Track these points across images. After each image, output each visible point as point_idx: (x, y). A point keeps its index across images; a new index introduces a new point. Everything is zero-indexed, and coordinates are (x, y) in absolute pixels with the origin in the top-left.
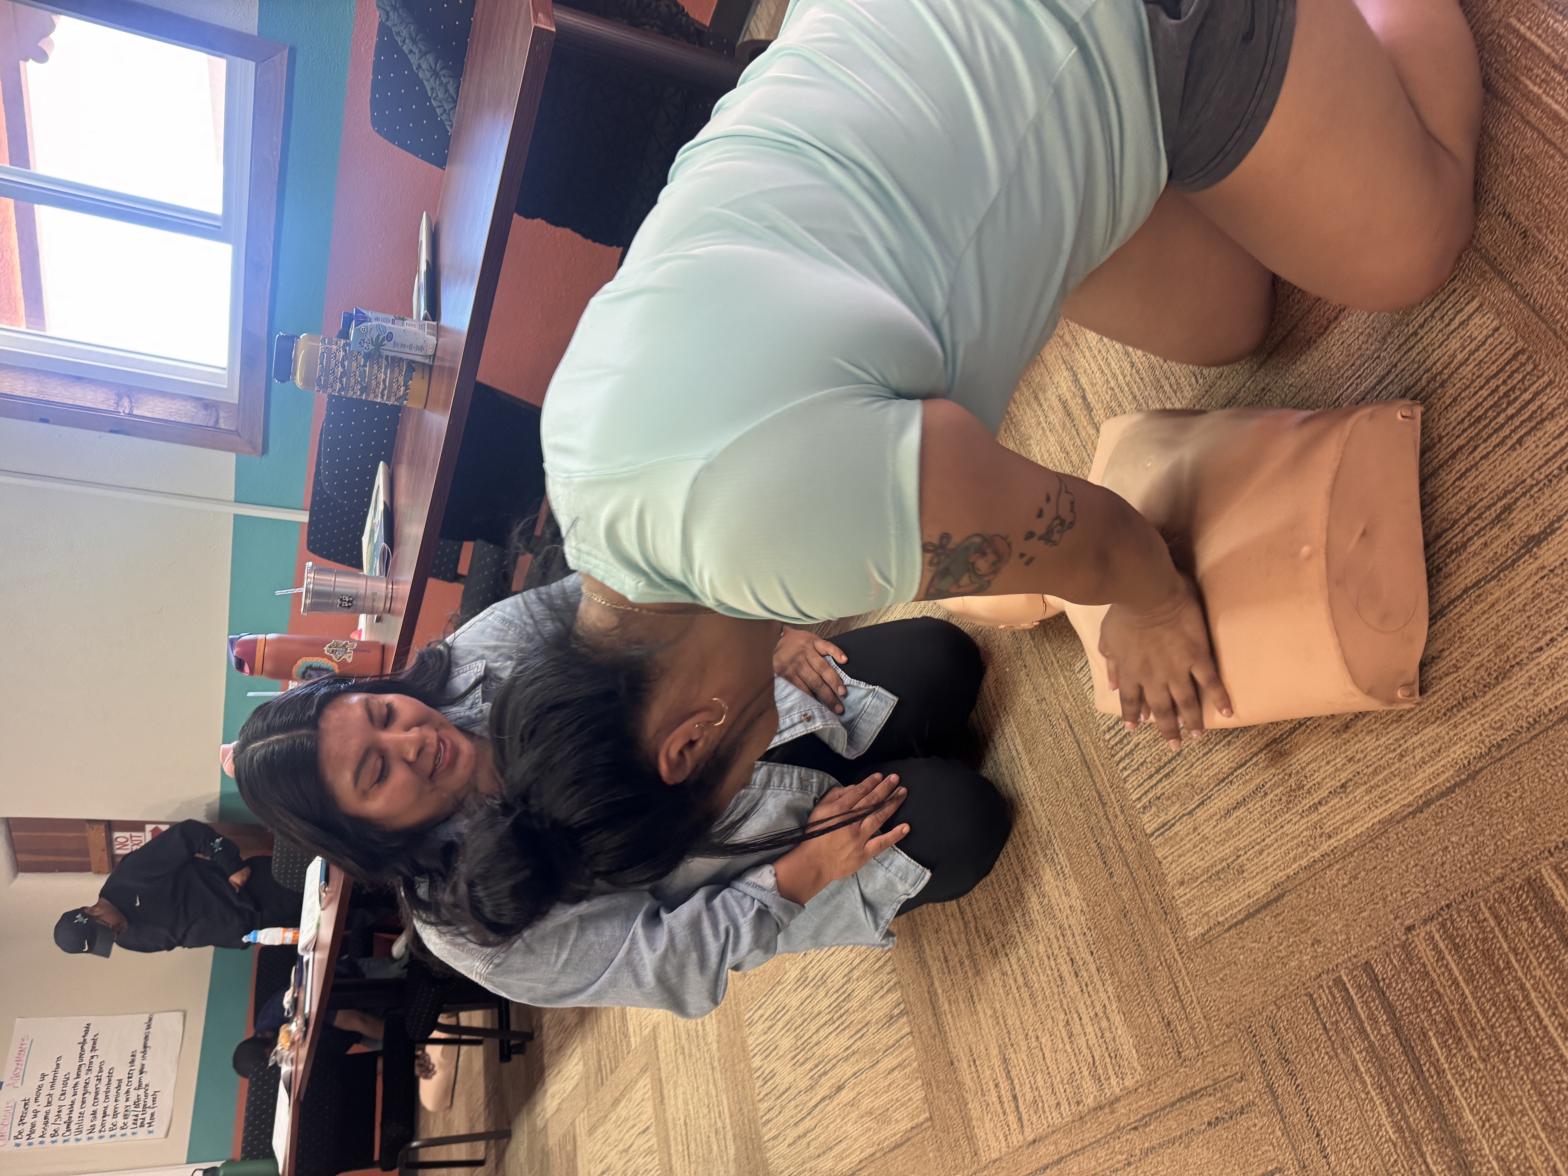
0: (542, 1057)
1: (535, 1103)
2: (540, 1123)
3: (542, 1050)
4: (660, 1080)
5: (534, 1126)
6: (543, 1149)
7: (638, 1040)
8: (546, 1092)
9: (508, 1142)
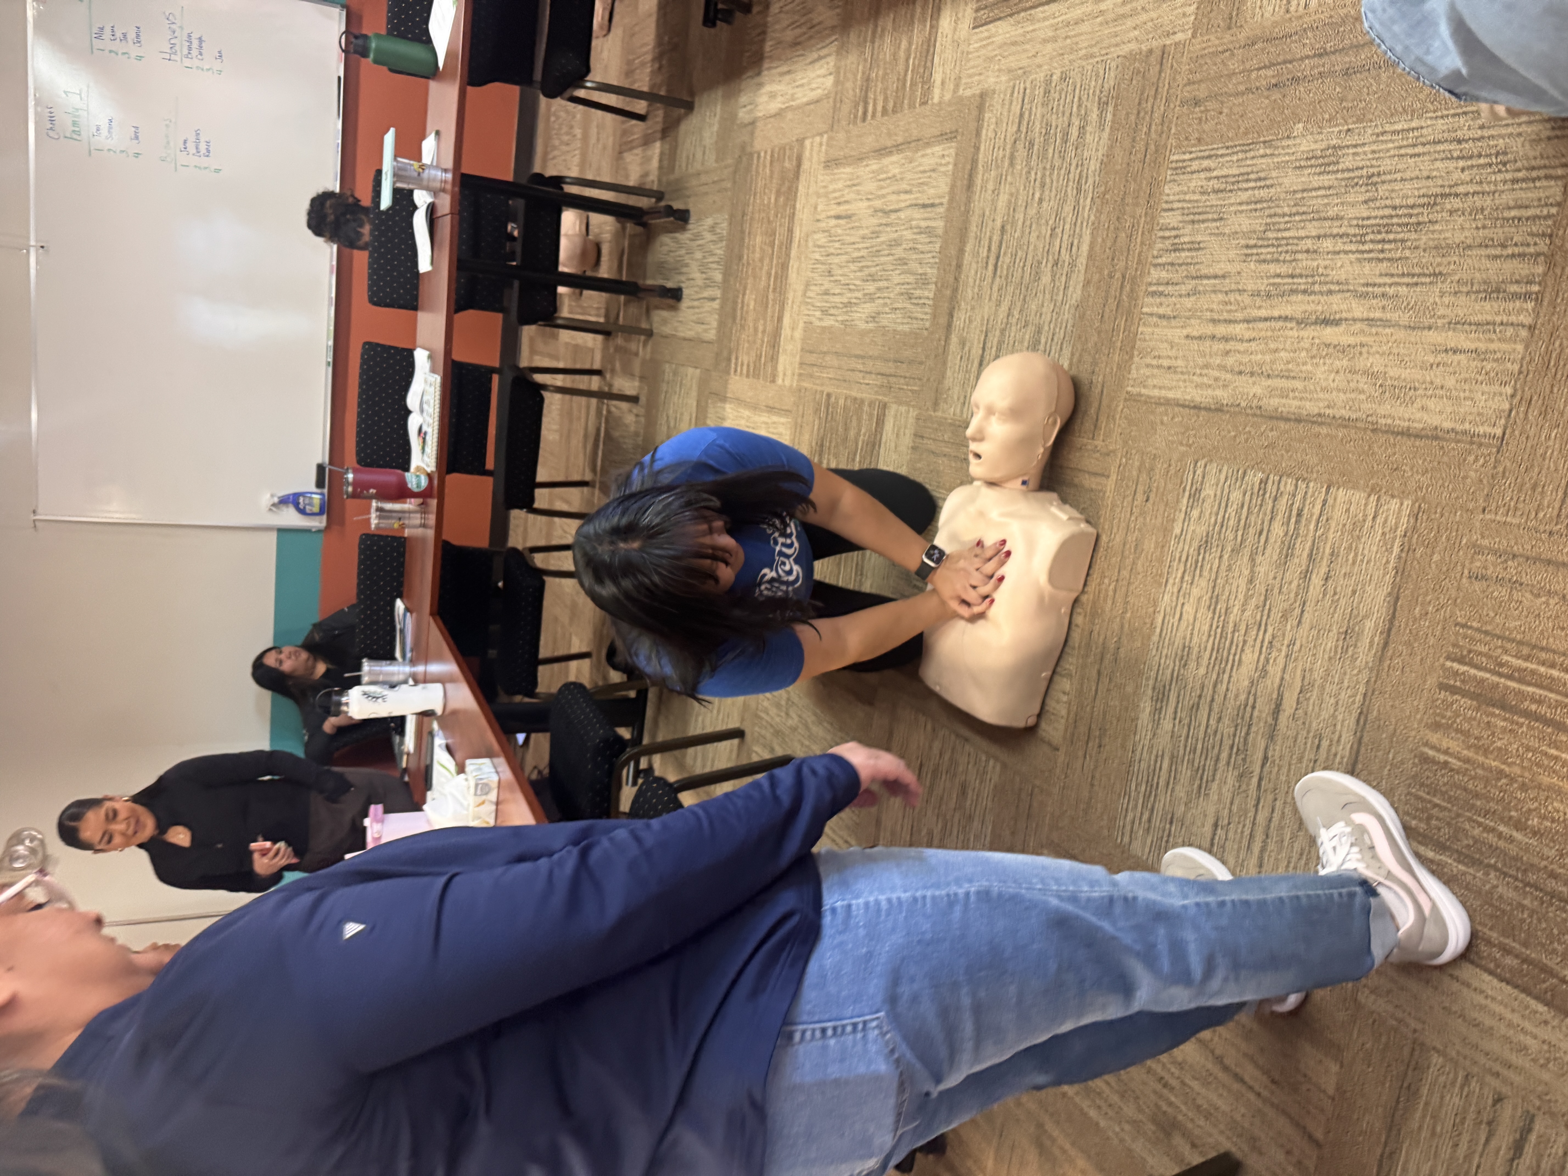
0: (763, 41)
1: (740, 91)
2: (743, 115)
3: (764, 33)
4: (974, 162)
5: (733, 117)
6: (743, 148)
7: (948, 96)
8: (760, 85)
9: (686, 115)
